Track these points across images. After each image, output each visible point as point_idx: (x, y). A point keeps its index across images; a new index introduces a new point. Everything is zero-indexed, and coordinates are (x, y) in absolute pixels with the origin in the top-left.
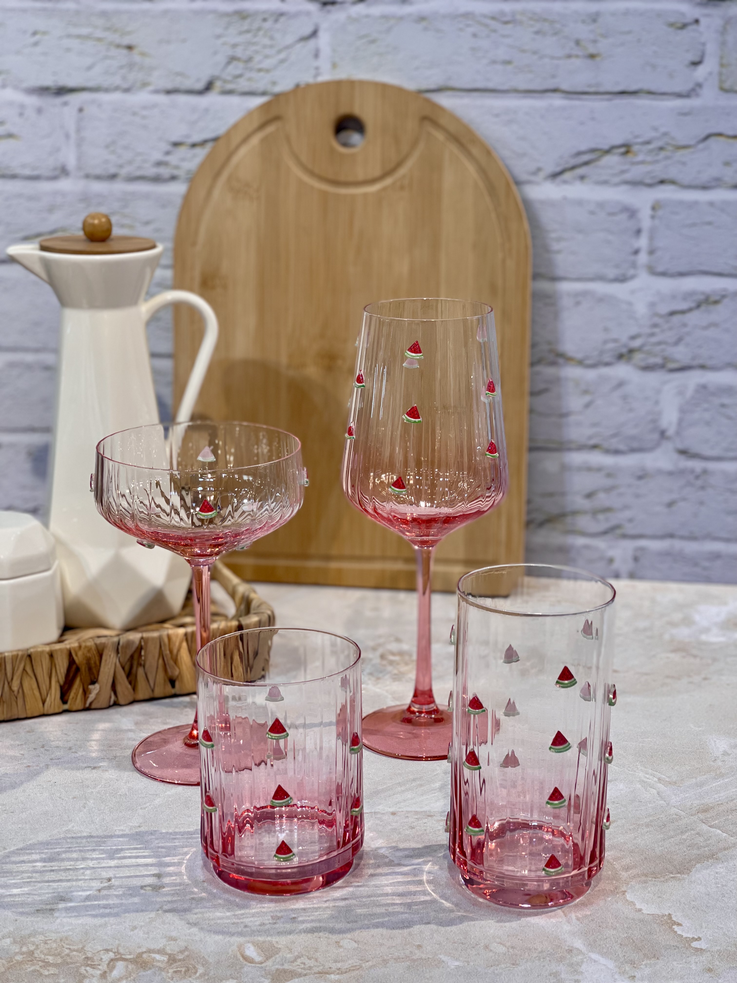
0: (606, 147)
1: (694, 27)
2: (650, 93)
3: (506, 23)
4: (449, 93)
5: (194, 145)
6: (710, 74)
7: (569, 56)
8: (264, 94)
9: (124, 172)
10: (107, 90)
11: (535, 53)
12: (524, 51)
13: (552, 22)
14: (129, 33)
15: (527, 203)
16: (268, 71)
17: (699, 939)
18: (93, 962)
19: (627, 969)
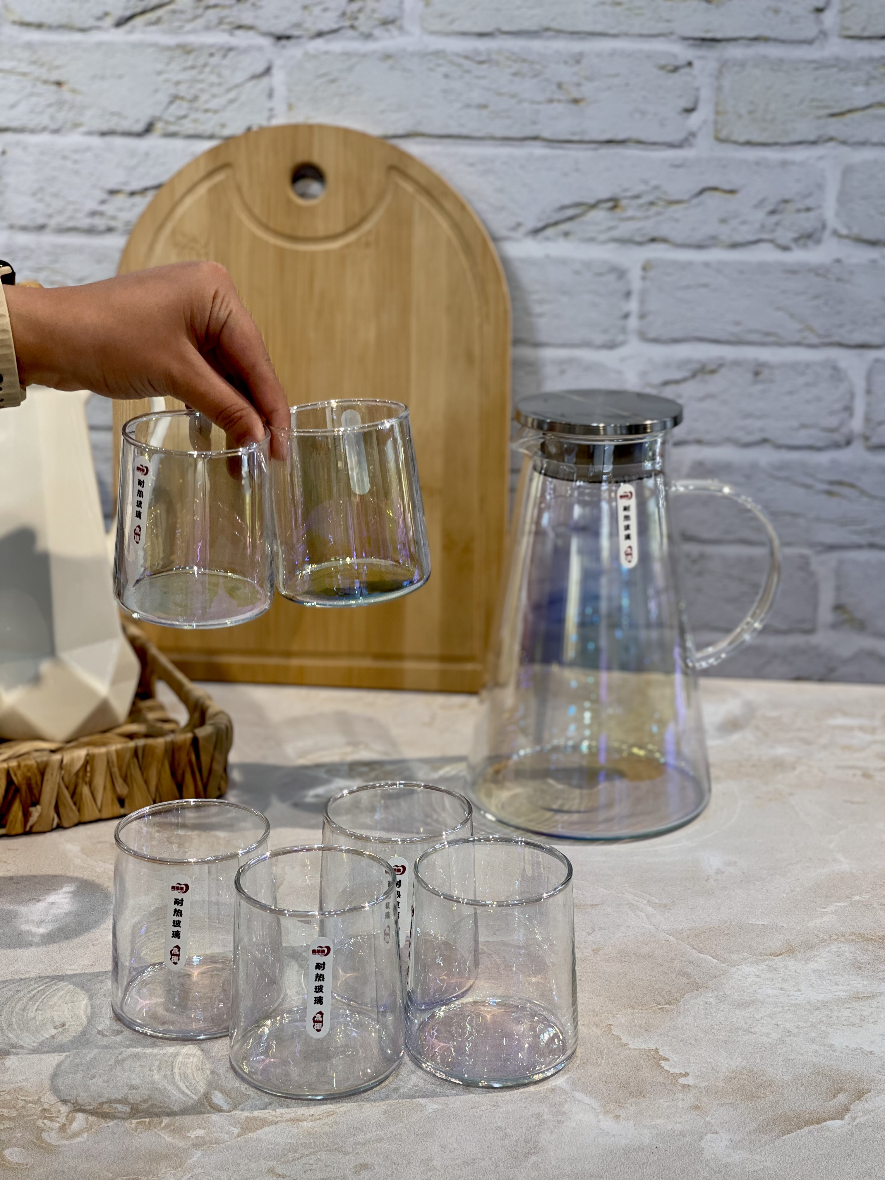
0: (592, 201)
1: (687, 70)
2: (639, 142)
3: (481, 62)
4: (419, 139)
5: (133, 194)
6: (705, 122)
7: (551, 101)
8: (211, 137)
9: (53, 223)
10: (33, 131)
11: (513, 96)
12: (500, 94)
13: (532, 63)
14: (58, 67)
15: (505, 261)
16: (216, 112)
17: (687, 1074)
18: (51, 1114)
19: (612, 1108)
